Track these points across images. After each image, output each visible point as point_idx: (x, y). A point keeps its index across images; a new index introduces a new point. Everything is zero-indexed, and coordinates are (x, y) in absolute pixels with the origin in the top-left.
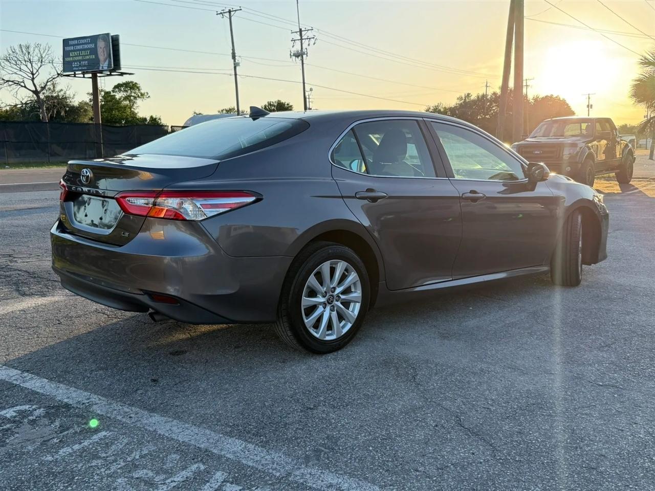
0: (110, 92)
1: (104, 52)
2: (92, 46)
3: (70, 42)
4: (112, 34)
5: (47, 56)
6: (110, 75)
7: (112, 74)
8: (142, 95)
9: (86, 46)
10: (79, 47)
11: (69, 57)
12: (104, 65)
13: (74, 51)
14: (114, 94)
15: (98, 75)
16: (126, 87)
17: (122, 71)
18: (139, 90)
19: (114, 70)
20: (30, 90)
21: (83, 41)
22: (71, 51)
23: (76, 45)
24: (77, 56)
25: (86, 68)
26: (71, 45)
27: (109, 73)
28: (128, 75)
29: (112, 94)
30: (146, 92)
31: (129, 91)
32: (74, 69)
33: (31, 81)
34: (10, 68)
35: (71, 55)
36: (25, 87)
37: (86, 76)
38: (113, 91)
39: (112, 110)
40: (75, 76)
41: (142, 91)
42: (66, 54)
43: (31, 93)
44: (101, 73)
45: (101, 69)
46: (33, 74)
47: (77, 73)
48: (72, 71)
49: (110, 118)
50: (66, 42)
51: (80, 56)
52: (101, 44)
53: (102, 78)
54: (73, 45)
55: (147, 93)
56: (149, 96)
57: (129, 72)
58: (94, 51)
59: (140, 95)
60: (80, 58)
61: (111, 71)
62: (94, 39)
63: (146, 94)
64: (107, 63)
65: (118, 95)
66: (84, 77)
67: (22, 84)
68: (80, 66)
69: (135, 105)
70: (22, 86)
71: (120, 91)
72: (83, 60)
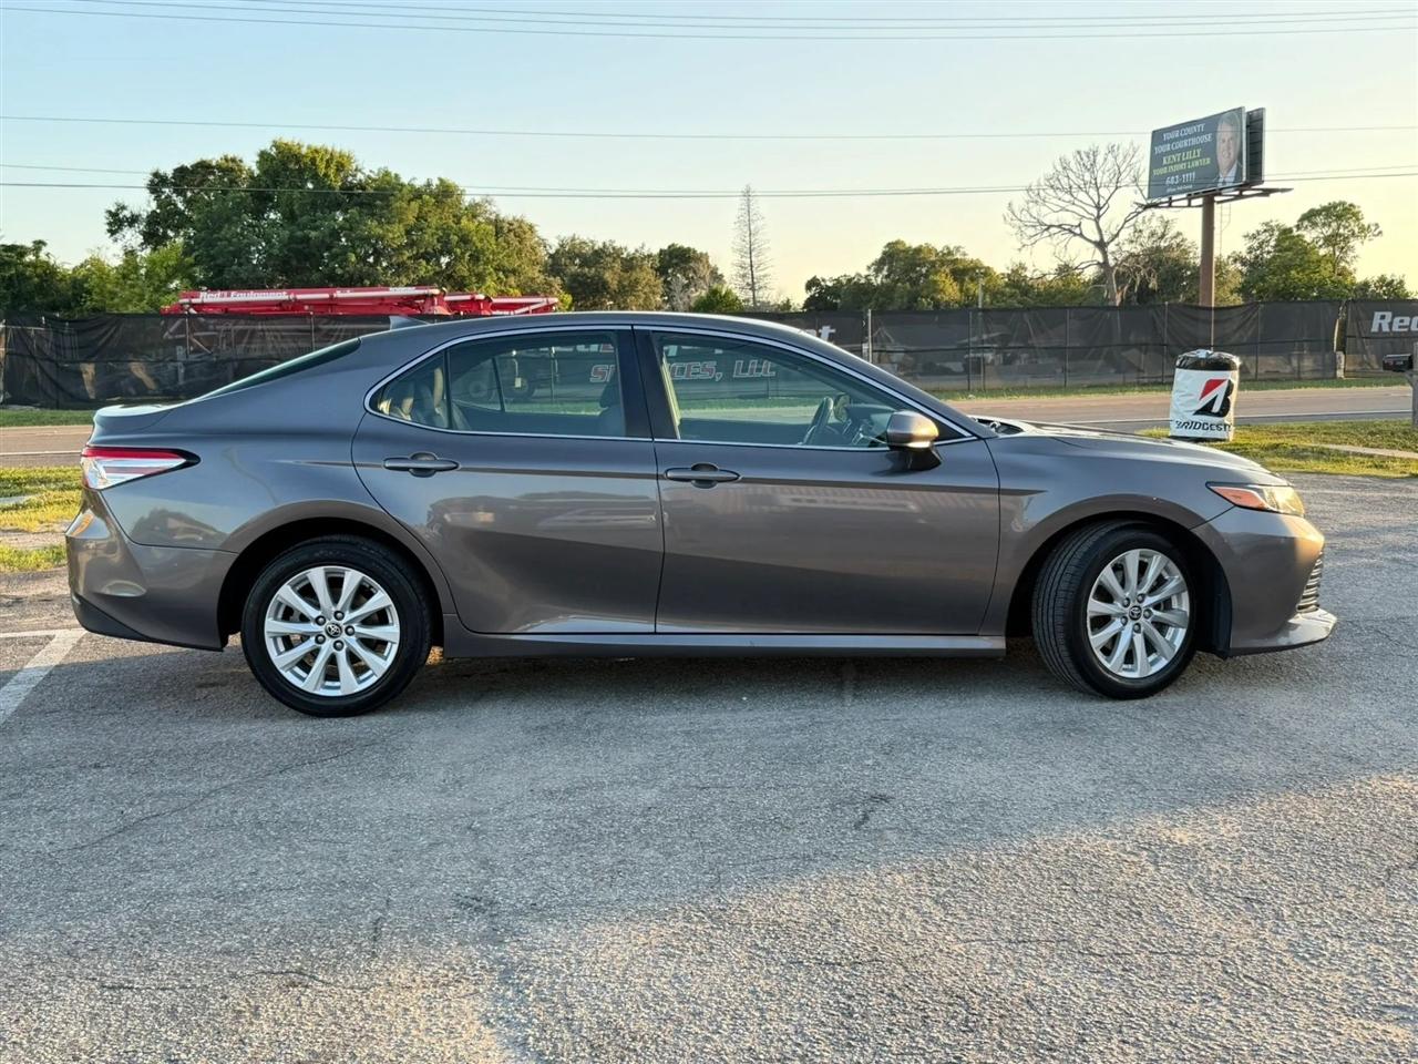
0: (1290, 230)
1: (1229, 148)
2: (1207, 138)
3: (1166, 136)
4: (1248, 109)
5: (1128, 169)
6: (1240, 197)
7: (1245, 193)
8: (1362, 229)
9: (1194, 141)
10: (1180, 145)
11: (1162, 166)
12: (1228, 177)
13: (1171, 152)
14: (1299, 232)
15: (1217, 199)
16: (1327, 216)
17: (1265, 186)
18: (1358, 219)
19: (1247, 186)
20: (1090, 241)
21: (1189, 130)
22: (1167, 153)
23: (1176, 140)
24: (1177, 163)
25: (1191, 187)
26: (1166, 142)
27: (1237, 193)
28: (1279, 193)
29: (1295, 233)
30: (1373, 222)
31: (1334, 225)
32: (1169, 190)
33: (1093, 223)
34: (1055, 201)
35: (1165, 162)
36: (1081, 235)
37: (1194, 202)
38: (1298, 227)
39: (1288, 268)
40: (1170, 206)
41: (1365, 222)
42: (1156, 161)
43: (1092, 246)
44: (1220, 194)
45: (1220, 186)
46: (1098, 207)
47: (1174, 198)
48: (1163, 196)
49: (1282, 285)
50: (1158, 136)
51: (1181, 161)
52: (1225, 132)
53: (1225, 205)
54: (1171, 141)
55: (1377, 225)
56: (1380, 232)
57: (1280, 187)
58: (1210, 150)
59: (1356, 230)
60: (1181, 166)
61: (1242, 188)
62: (1211, 123)
63: (1373, 228)
64: (1233, 172)
65: (1309, 235)
66: (1189, 206)
67: (1077, 231)
68: (1180, 184)
69: (1351, 254)
70: (1075, 234)
71: (1315, 225)
72: (1188, 171)
